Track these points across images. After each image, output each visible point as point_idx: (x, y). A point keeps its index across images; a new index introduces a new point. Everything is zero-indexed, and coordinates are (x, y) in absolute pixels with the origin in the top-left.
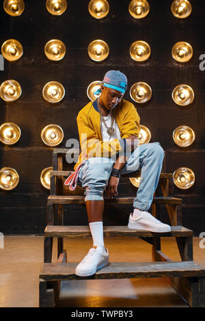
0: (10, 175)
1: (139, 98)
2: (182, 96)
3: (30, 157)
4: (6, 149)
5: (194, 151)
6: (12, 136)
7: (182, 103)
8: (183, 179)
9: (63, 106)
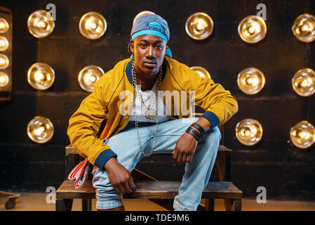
0: (44, 125)
1: (197, 33)
2: (251, 30)
3: (66, 104)
4: (39, 94)
5: (264, 98)
6: (45, 79)
7: (251, 39)
8: (248, 133)
9: (105, 42)
